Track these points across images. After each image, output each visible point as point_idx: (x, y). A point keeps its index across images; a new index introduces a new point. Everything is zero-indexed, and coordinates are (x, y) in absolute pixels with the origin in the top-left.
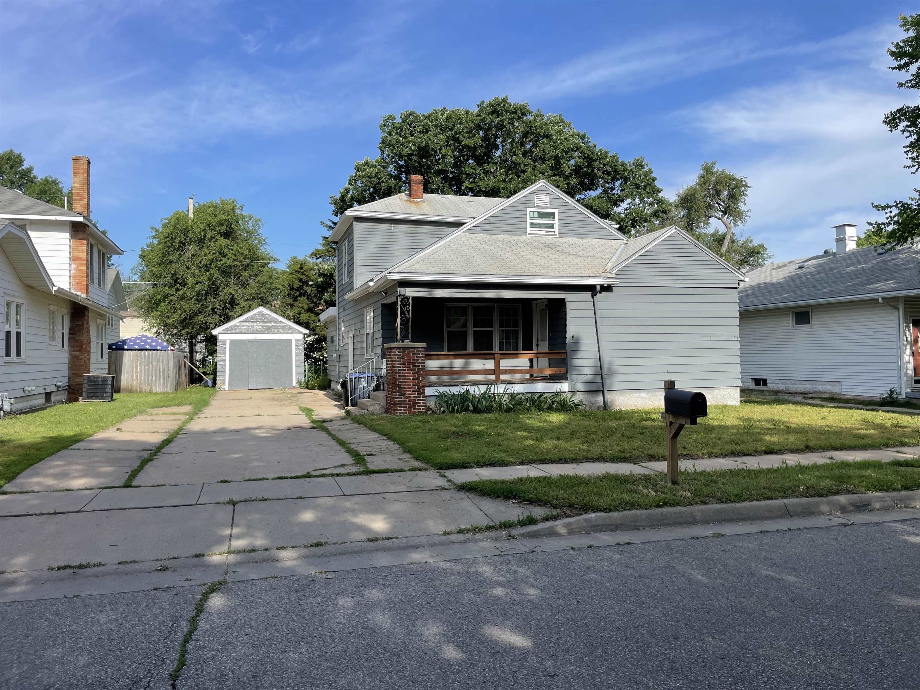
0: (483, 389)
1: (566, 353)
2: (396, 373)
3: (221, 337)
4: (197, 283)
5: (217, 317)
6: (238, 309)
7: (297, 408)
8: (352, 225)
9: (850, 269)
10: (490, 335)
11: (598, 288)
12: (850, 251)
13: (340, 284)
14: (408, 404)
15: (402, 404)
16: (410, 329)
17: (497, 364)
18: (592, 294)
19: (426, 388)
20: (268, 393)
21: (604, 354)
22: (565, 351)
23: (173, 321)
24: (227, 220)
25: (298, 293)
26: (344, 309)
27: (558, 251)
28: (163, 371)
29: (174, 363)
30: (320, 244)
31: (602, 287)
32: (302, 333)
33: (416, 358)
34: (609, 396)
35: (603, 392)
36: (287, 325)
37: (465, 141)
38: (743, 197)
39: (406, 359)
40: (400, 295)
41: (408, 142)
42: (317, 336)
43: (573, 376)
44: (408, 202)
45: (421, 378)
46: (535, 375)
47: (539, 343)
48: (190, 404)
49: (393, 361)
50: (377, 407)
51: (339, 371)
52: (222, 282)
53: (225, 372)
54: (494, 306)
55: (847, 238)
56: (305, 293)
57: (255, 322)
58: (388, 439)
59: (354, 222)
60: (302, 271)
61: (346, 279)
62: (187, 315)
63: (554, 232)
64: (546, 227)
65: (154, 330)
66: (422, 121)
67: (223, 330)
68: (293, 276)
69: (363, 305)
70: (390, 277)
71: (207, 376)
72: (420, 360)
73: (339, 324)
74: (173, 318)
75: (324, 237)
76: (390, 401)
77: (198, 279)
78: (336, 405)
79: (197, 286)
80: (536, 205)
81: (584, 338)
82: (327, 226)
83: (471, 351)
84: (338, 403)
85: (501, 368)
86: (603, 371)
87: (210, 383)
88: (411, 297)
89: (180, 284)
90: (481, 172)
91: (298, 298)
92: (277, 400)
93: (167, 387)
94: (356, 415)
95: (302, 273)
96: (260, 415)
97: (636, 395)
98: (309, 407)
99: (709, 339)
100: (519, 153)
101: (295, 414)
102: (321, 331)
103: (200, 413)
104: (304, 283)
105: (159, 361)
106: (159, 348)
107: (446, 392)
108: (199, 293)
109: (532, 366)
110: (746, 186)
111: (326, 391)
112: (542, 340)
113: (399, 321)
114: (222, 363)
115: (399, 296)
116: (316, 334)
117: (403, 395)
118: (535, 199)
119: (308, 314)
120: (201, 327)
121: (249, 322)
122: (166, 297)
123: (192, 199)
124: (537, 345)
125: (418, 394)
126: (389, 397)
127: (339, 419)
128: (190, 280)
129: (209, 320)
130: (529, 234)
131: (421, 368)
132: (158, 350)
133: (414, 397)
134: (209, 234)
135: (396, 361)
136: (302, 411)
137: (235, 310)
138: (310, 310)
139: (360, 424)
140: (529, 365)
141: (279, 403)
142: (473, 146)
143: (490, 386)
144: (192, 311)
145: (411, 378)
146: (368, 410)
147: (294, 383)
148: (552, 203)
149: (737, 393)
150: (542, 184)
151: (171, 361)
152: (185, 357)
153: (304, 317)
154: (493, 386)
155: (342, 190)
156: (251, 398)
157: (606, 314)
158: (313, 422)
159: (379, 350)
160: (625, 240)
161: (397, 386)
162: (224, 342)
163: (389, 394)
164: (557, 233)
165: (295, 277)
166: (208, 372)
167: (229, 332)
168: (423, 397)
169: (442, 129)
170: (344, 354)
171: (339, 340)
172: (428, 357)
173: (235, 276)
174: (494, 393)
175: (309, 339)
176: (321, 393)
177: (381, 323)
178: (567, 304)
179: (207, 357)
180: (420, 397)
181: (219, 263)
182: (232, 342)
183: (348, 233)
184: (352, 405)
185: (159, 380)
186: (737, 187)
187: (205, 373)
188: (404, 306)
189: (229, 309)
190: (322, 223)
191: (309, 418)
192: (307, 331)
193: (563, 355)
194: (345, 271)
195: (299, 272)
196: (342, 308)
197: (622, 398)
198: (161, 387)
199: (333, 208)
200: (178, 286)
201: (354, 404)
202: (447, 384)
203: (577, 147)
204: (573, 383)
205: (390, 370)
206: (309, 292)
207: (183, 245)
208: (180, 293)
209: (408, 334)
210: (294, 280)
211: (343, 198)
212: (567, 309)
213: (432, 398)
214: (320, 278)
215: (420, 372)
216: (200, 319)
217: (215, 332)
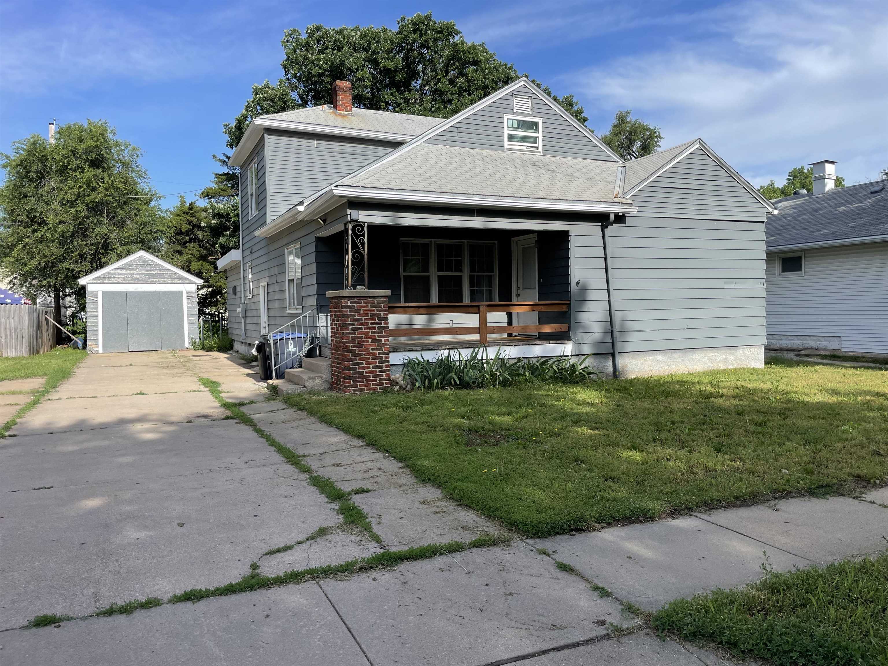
0: (466, 354)
1: (570, 304)
2: (349, 334)
3: (90, 288)
4: (60, 223)
5: (87, 264)
6: (113, 255)
7: (196, 379)
8: (262, 139)
9: (842, 208)
10: (459, 280)
11: (612, 217)
12: (829, 191)
13: (245, 220)
14: (365, 377)
15: (358, 377)
16: (366, 270)
17: (483, 320)
18: (601, 226)
19: (391, 355)
20: (154, 357)
21: (615, 305)
22: (568, 302)
23: (31, 269)
24: (96, 147)
25: (187, 238)
26: (251, 252)
27: (549, 170)
28: (16, 330)
29: (30, 320)
30: (212, 182)
31: (616, 215)
32: (195, 283)
33: (376, 312)
34: (621, 361)
35: (613, 355)
36: (176, 273)
37: (384, 63)
38: (656, 148)
39: (362, 312)
40: (352, 221)
41: (319, 60)
42: (210, 289)
43: (578, 336)
44: (334, 115)
45: (383, 339)
46: (514, 334)
47: (521, 291)
48: (45, 375)
49: (343, 316)
50: (318, 381)
51: (245, 329)
52: (92, 222)
53: (97, 330)
54: (464, 243)
55: (827, 177)
56: (195, 239)
57: (135, 269)
58: (368, 445)
59: (266, 135)
60: (191, 212)
61: (253, 212)
62: (49, 262)
63: (537, 148)
64: (527, 142)
65: (7, 280)
66: (332, 36)
67: (93, 279)
68: (181, 218)
69: (285, 241)
70: (338, 192)
71: (77, 335)
72: (382, 315)
73: (244, 271)
74: (31, 265)
75: (217, 174)
76: (339, 372)
77: (60, 218)
78: (248, 375)
79: (60, 226)
80: (515, 111)
81: (593, 284)
82: (220, 160)
83: (434, 302)
84: (251, 372)
85: (488, 325)
86: (614, 328)
87: (80, 344)
88: (366, 224)
89: (39, 224)
90: (401, 101)
91: (188, 244)
92: (167, 367)
93: (21, 350)
94: (288, 394)
95: (192, 214)
96: (143, 394)
97: (651, 358)
98: (214, 379)
99: (733, 286)
100: (445, 81)
101: (195, 391)
102: (217, 282)
103: (54, 390)
104: (194, 226)
105: (9, 318)
106: (8, 301)
107: (417, 359)
108: (63, 235)
109: (510, 322)
110: (659, 137)
111: (229, 354)
112: (524, 289)
113: (349, 257)
114: (93, 319)
115: (350, 222)
116: (209, 287)
117: (358, 364)
118: (515, 103)
119: (200, 263)
120: (66, 276)
121: (126, 270)
122: (20, 239)
123: (53, 124)
124: (518, 295)
125: (380, 362)
126: (337, 367)
127: (262, 398)
128: (51, 218)
129: (76, 268)
130: (507, 149)
131: (383, 325)
132: (7, 304)
133: (373, 367)
134: (74, 163)
135: (347, 316)
136: (204, 384)
137: (109, 256)
138: (203, 258)
139: (300, 410)
140: (506, 320)
141: (171, 371)
142: (393, 69)
143: (476, 350)
144: (54, 257)
145: (370, 340)
146: (304, 386)
147: (187, 344)
148: (535, 110)
149: (761, 354)
150: (523, 83)
151: (26, 318)
152: (46, 313)
153: (196, 265)
154: (481, 349)
155: (238, 116)
156: (131, 365)
157: (618, 252)
158: (226, 405)
159: (312, 301)
160: (621, 162)
161: (350, 351)
162: (95, 294)
163: (335, 362)
164: (540, 149)
165: (183, 219)
166: (78, 331)
167: (101, 281)
168: (386, 366)
169: (356, 48)
170: (253, 308)
171: (245, 290)
172: (392, 310)
173: (108, 216)
174: (482, 360)
175: (201, 292)
176: (222, 356)
177: (315, 265)
178: (572, 239)
179: (77, 313)
180: (382, 367)
181: (87, 198)
182: (105, 293)
183: (257, 151)
184: (277, 378)
185: (11, 341)
186: (650, 137)
187: (74, 333)
188: (357, 236)
189: (102, 254)
190: (214, 157)
191: (216, 398)
192: (201, 282)
193: (564, 307)
194: (252, 203)
195: (188, 213)
196: (249, 250)
197: (634, 362)
198: (13, 350)
199: (227, 138)
200: (36, 226)
201: (280, 376)
202: (418, 348)
203: (508, 78)
204: (578, 344)
205: (337, 329)
206: (200, 236)
207: (41, 177)
208: (39, 234)
209: (364, 277)
210: (182, 222)
211: (239, 126)
212: (572, 246)
213: (397, 367)
214: (214, 219)
215: (381, 332)
216: (64, 266)
217: (82, 281)
